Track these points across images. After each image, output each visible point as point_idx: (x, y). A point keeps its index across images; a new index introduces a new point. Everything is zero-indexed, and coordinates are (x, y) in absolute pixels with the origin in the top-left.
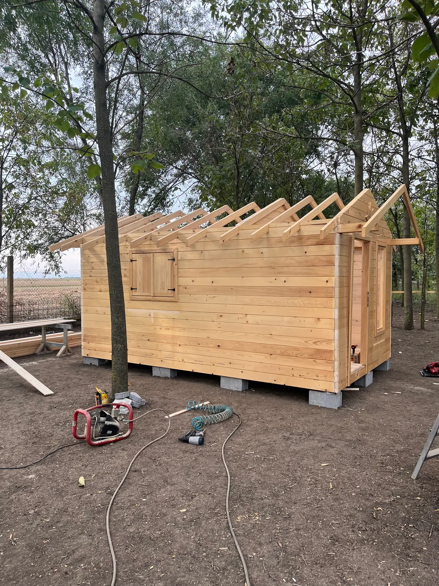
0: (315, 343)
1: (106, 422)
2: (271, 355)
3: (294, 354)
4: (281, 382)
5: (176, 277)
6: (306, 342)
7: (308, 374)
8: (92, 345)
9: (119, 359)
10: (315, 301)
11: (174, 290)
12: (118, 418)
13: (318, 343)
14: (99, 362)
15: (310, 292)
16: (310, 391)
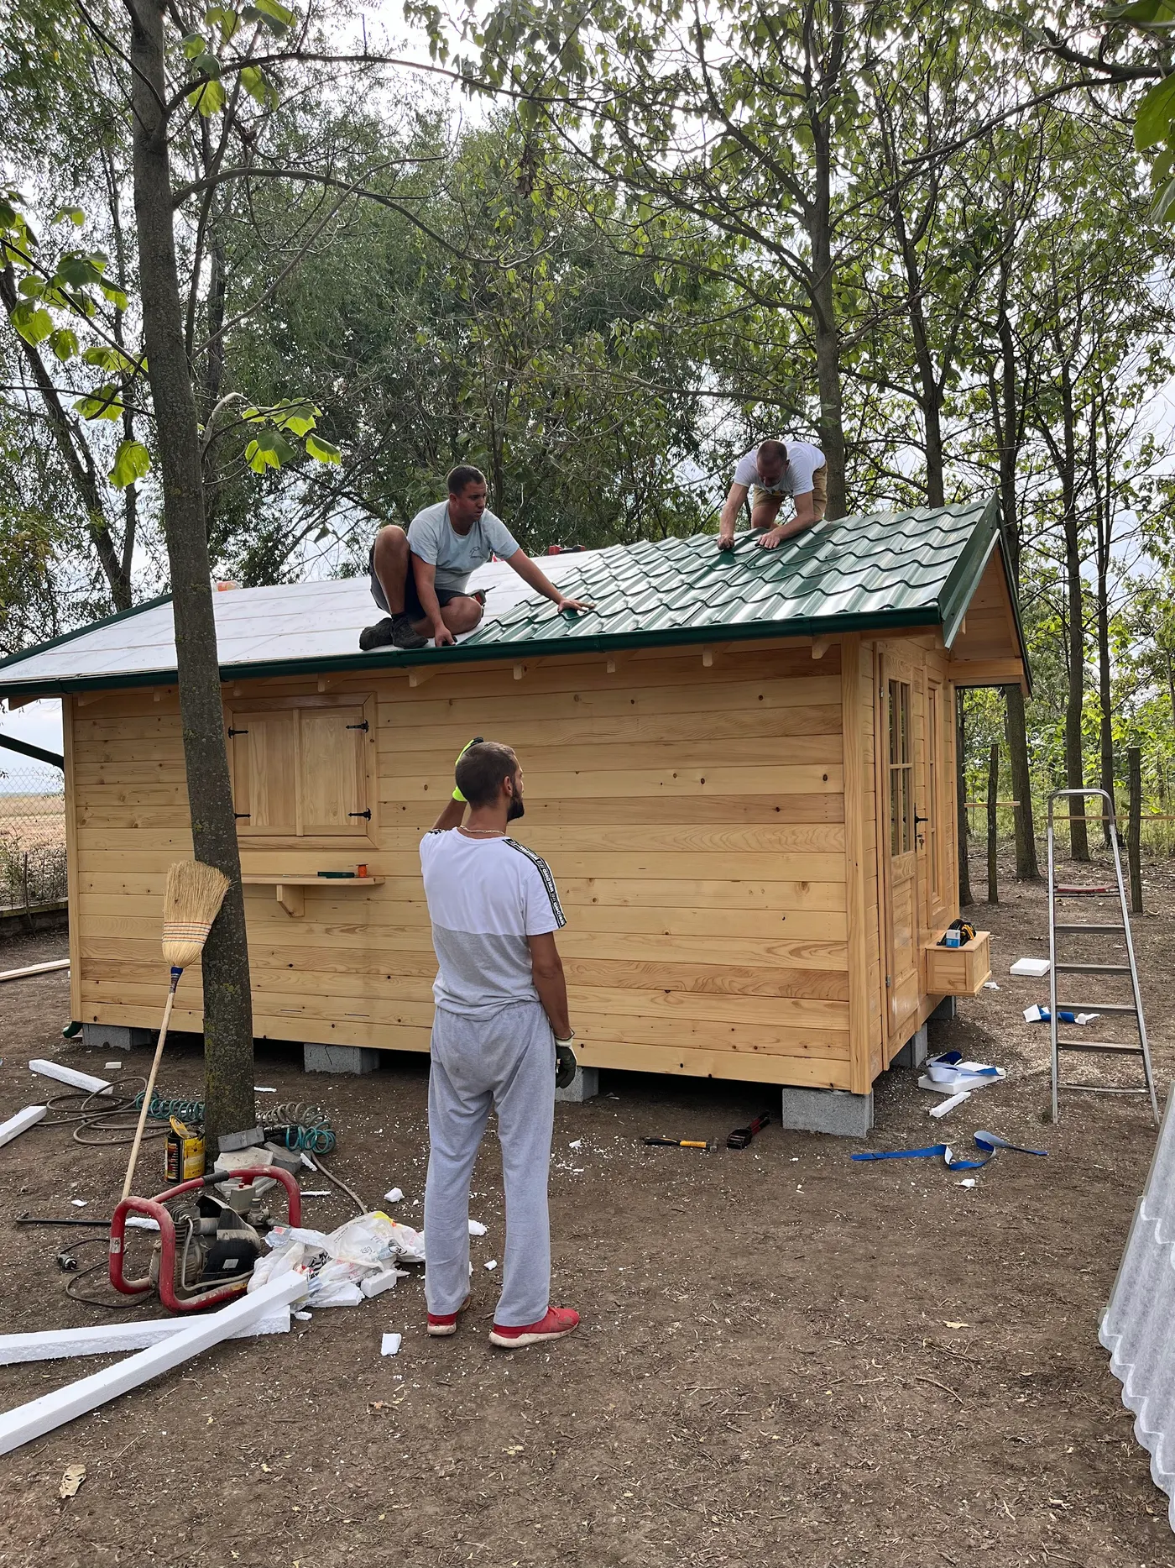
0: (796, 952)
1: (220, 1233)
2: (667, 991)
3: (737, 986)
4: (700, 1069)
5: (374, 778)
6: (769, 950)
7: (778, 1041)
8: (108, 987)
9: (227, 1030)
10: (793, 833)
11: (367, 815)
12: (253, 1216)
13: (805, 953)
14: (132, 1038)
15: (778, 809)
16: (785, 1092)
